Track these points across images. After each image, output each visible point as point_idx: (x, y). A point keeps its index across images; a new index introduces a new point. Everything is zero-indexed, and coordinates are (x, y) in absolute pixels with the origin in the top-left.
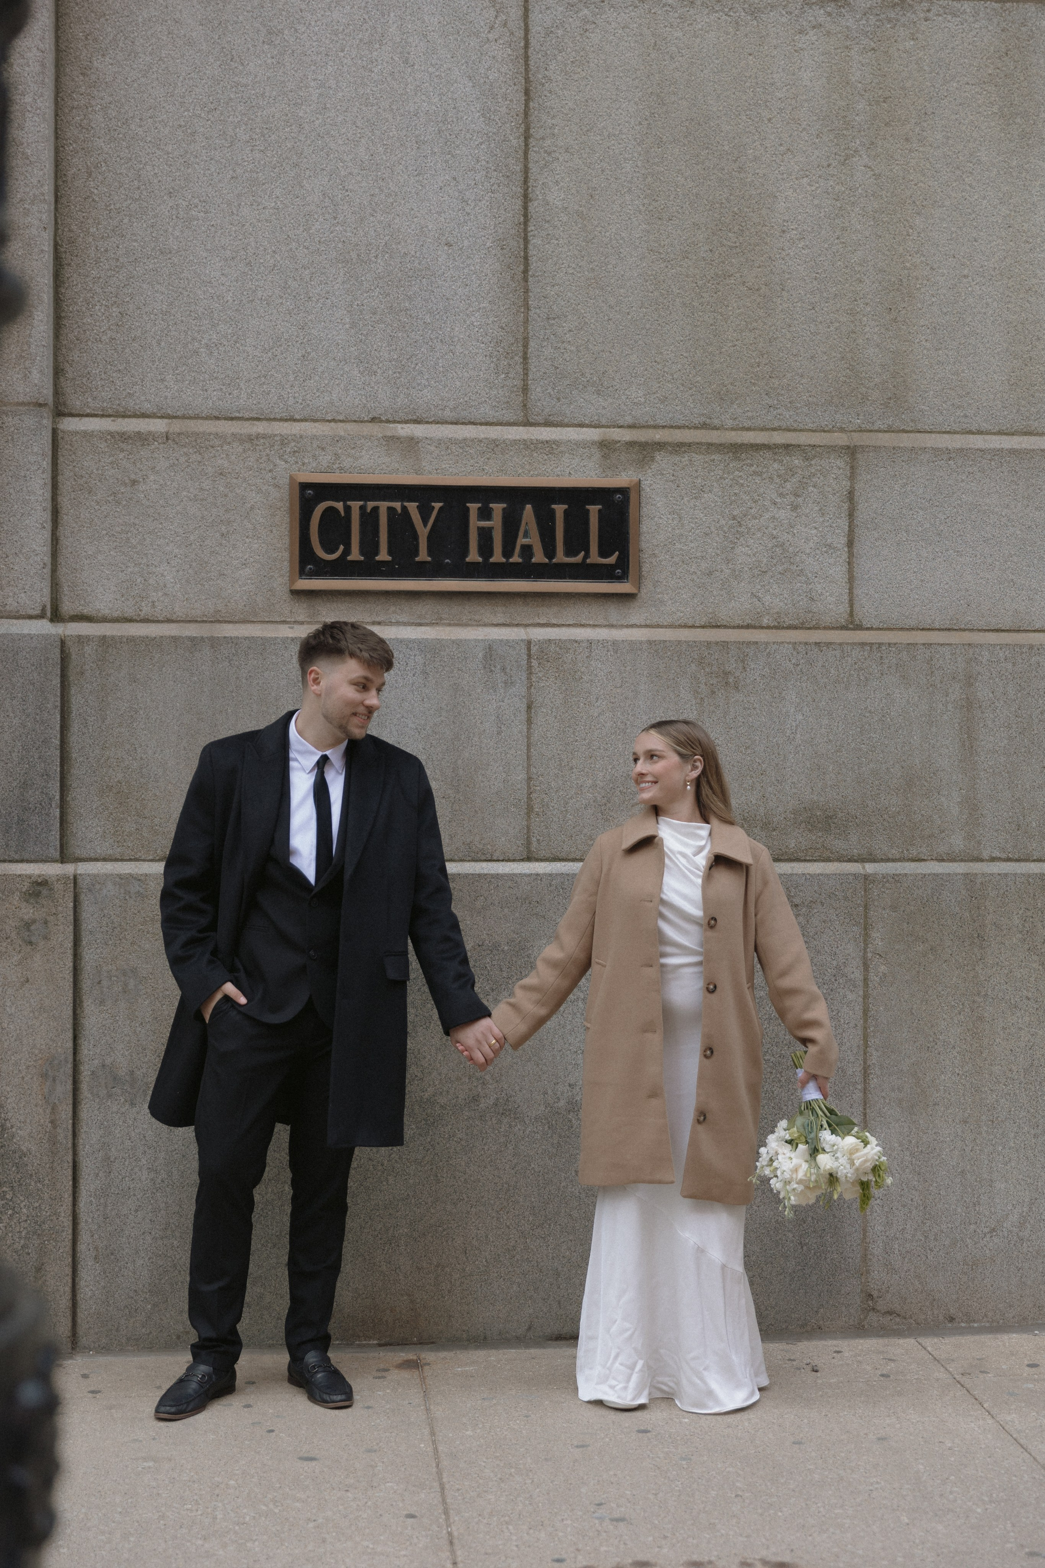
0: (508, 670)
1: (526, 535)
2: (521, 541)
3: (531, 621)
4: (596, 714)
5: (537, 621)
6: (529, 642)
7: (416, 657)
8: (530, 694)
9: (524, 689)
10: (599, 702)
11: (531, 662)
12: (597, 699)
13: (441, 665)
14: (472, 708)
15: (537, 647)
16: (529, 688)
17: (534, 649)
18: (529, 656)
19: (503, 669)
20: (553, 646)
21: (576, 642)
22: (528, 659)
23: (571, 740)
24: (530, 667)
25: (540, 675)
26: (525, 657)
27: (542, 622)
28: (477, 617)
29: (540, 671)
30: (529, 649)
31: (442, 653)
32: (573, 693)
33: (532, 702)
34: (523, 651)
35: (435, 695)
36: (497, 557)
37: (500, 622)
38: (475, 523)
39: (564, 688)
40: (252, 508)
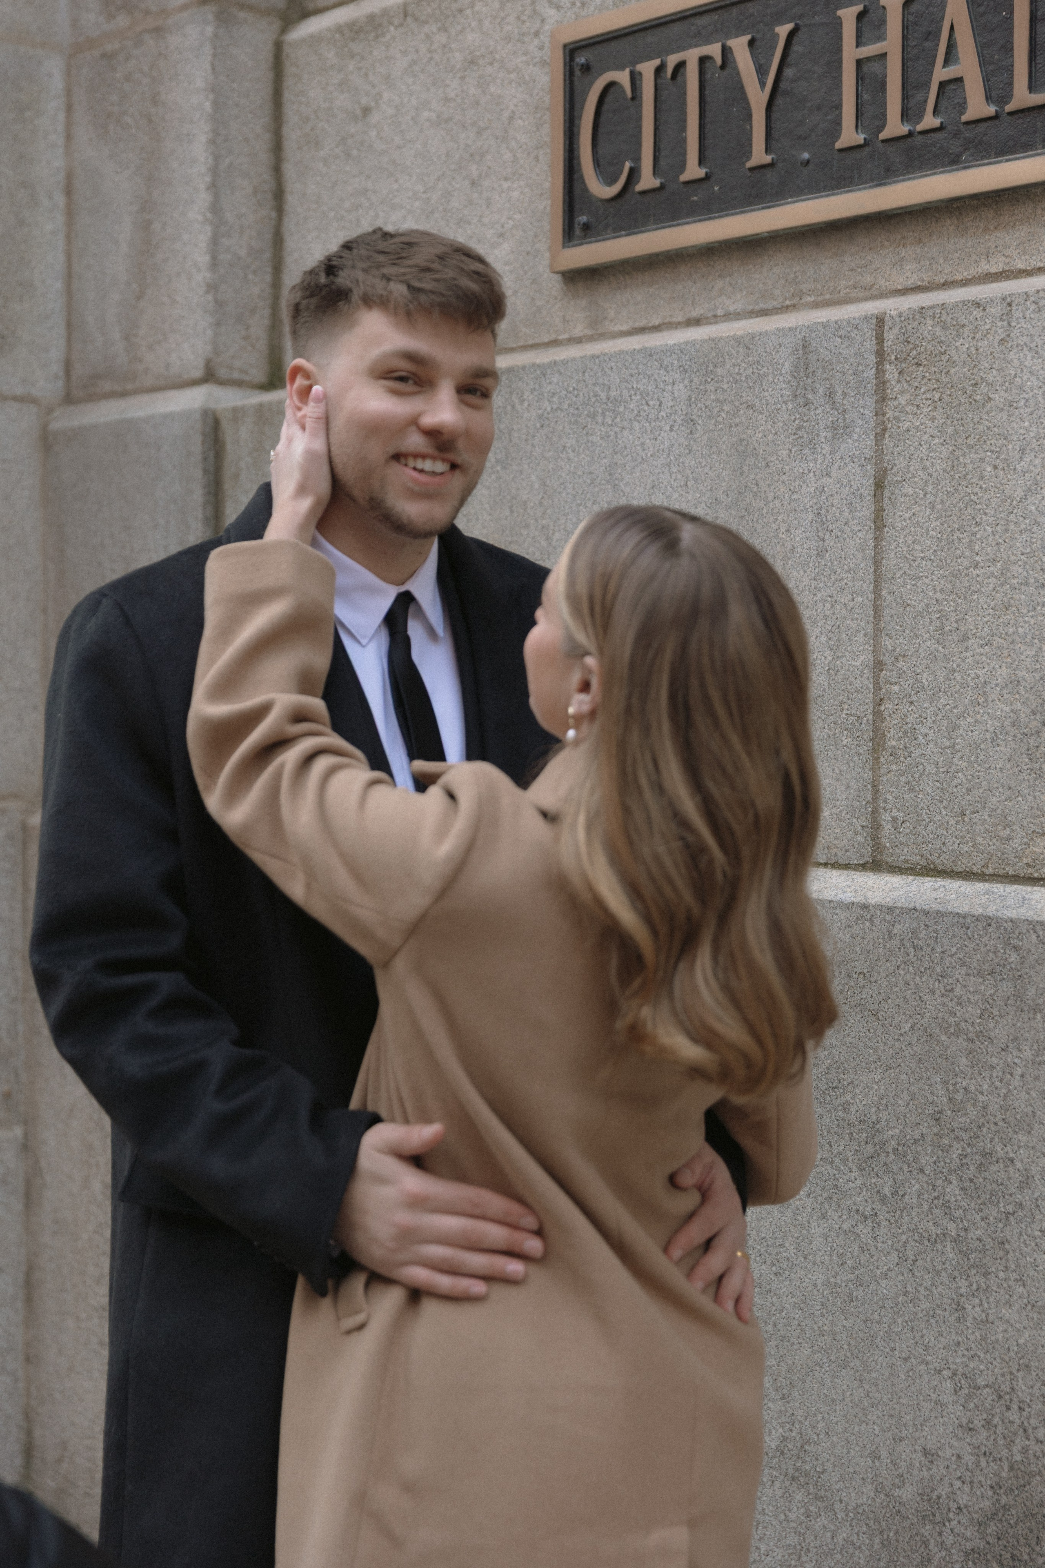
0: (838, 397)
1: (950, 57)
2: (941, 73)
3: (973, 272)
4: (1020, 493)
5: (985, 267)
6: (880, 321)
7: (676, 387)
8: (879, 452)
9: (870, 441)
10: (1027, 459)
11: (884, 372)
12: (1023, 450)
13: (717, 400)
14: (771, 495)
15: (896, 331)
16: (880, 436)
17: (890, 336)
18: (880, 354)
19: (830, 394)
20: (929, 322)
21: (978, 305)
22: (878, 364)
23: (966, 563)
24: (881, 384)
25: (902, 400)
26: (872, 359)
27: (994, 270)
28: (868, 279)
29: (902, 392)
30: (880, 339)
31: (719, 371)
32: (970, 441)
33: (885, 471)
34: (867, 344)
35: (707, 470)
36: (895, 126)
37: (909, 283)
38: (850, 53)
39: (950, 430)
40: (511, 118)
